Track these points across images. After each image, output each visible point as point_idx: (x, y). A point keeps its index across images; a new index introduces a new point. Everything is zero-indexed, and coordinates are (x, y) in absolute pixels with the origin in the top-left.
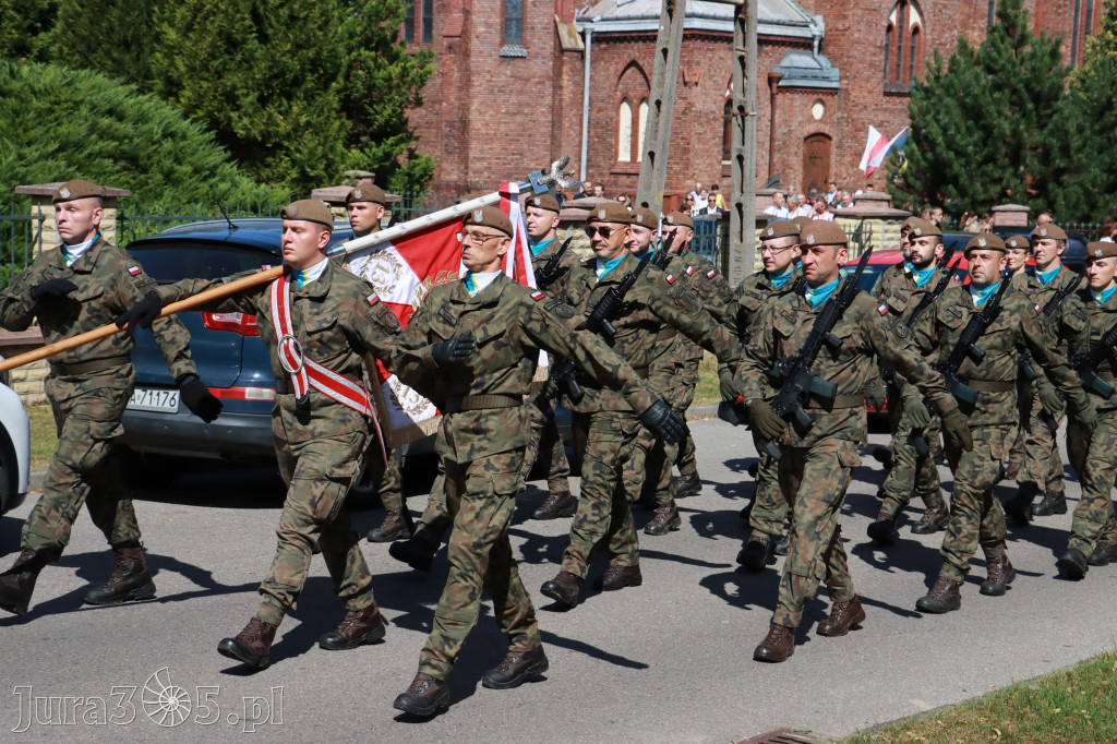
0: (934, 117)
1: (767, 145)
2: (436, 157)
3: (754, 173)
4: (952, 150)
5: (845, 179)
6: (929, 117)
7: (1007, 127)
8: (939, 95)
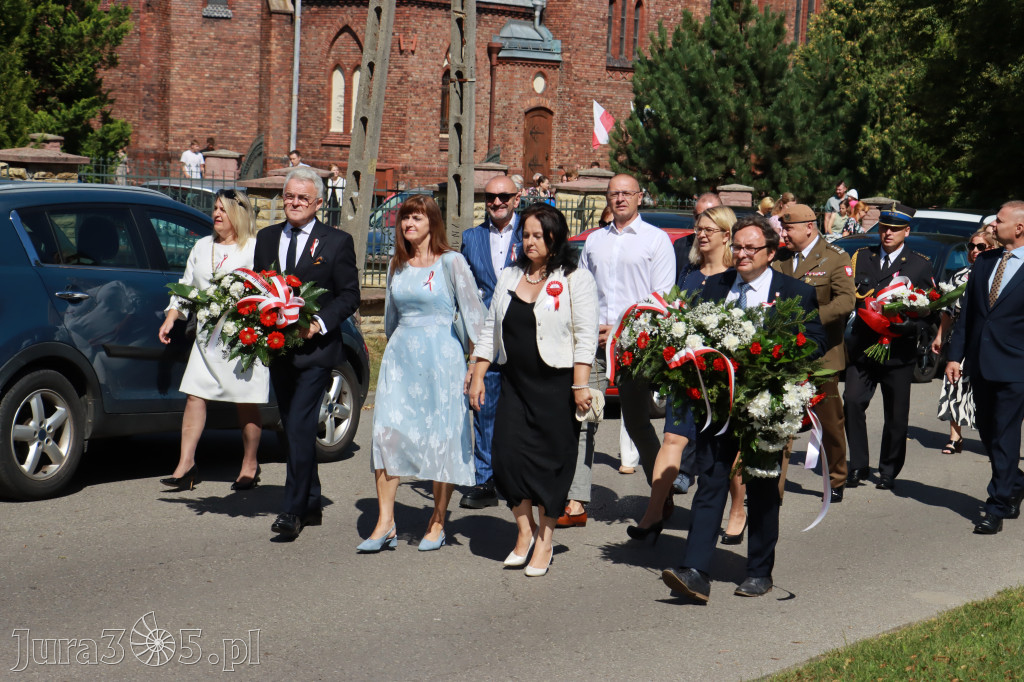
0: (658, 92)
1: (487, 118)
2: (134, 122)
3: (473, 149)
4: (676, 127)
5: (567, 155)
6: (653, 92)
7: (731, 104)
8: (663, 69)
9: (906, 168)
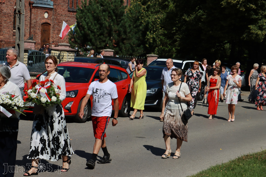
0: (84, 19)
1: (29, 26)
3: (24, 35)
4: (90, 30)
5: (55, 38)
6: (82, 19)
7: (107, 24)
8: (86, 12)
9: (160, 45)
